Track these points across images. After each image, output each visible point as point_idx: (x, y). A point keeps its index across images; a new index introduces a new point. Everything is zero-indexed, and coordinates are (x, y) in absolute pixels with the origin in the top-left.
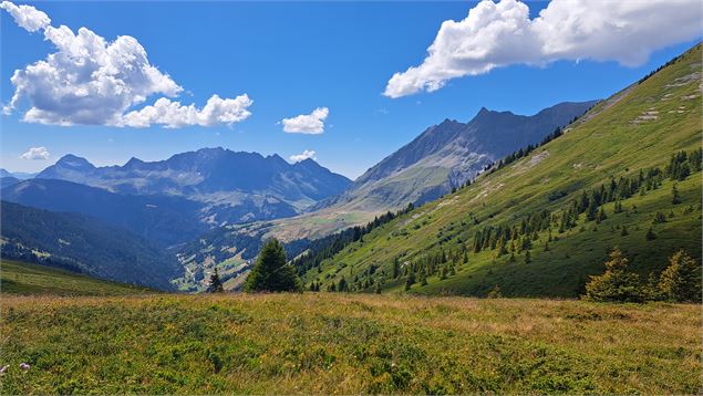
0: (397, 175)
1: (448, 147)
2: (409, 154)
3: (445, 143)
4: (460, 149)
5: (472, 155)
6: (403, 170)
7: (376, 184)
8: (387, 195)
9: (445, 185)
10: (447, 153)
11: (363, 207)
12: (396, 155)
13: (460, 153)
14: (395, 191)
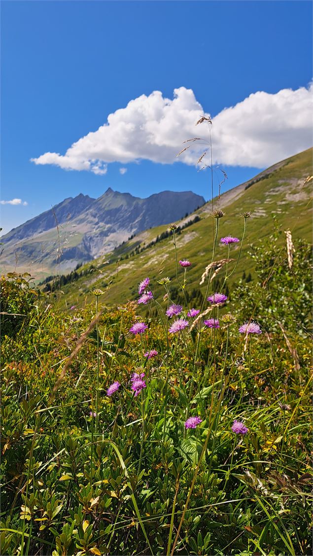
0: (38, 236)
1: (82, 216)
2: (49, 219)
3: (79, 213)
4: (91, 219)
5: (101, 224)
6: (44, 232)
7: (20, 243)
8: (31, 253)
9: (80, 247)
10: (82, 221)
11: (9, 262)
12: (38, 219)
13: (91, 222)
14: (38, 250)
